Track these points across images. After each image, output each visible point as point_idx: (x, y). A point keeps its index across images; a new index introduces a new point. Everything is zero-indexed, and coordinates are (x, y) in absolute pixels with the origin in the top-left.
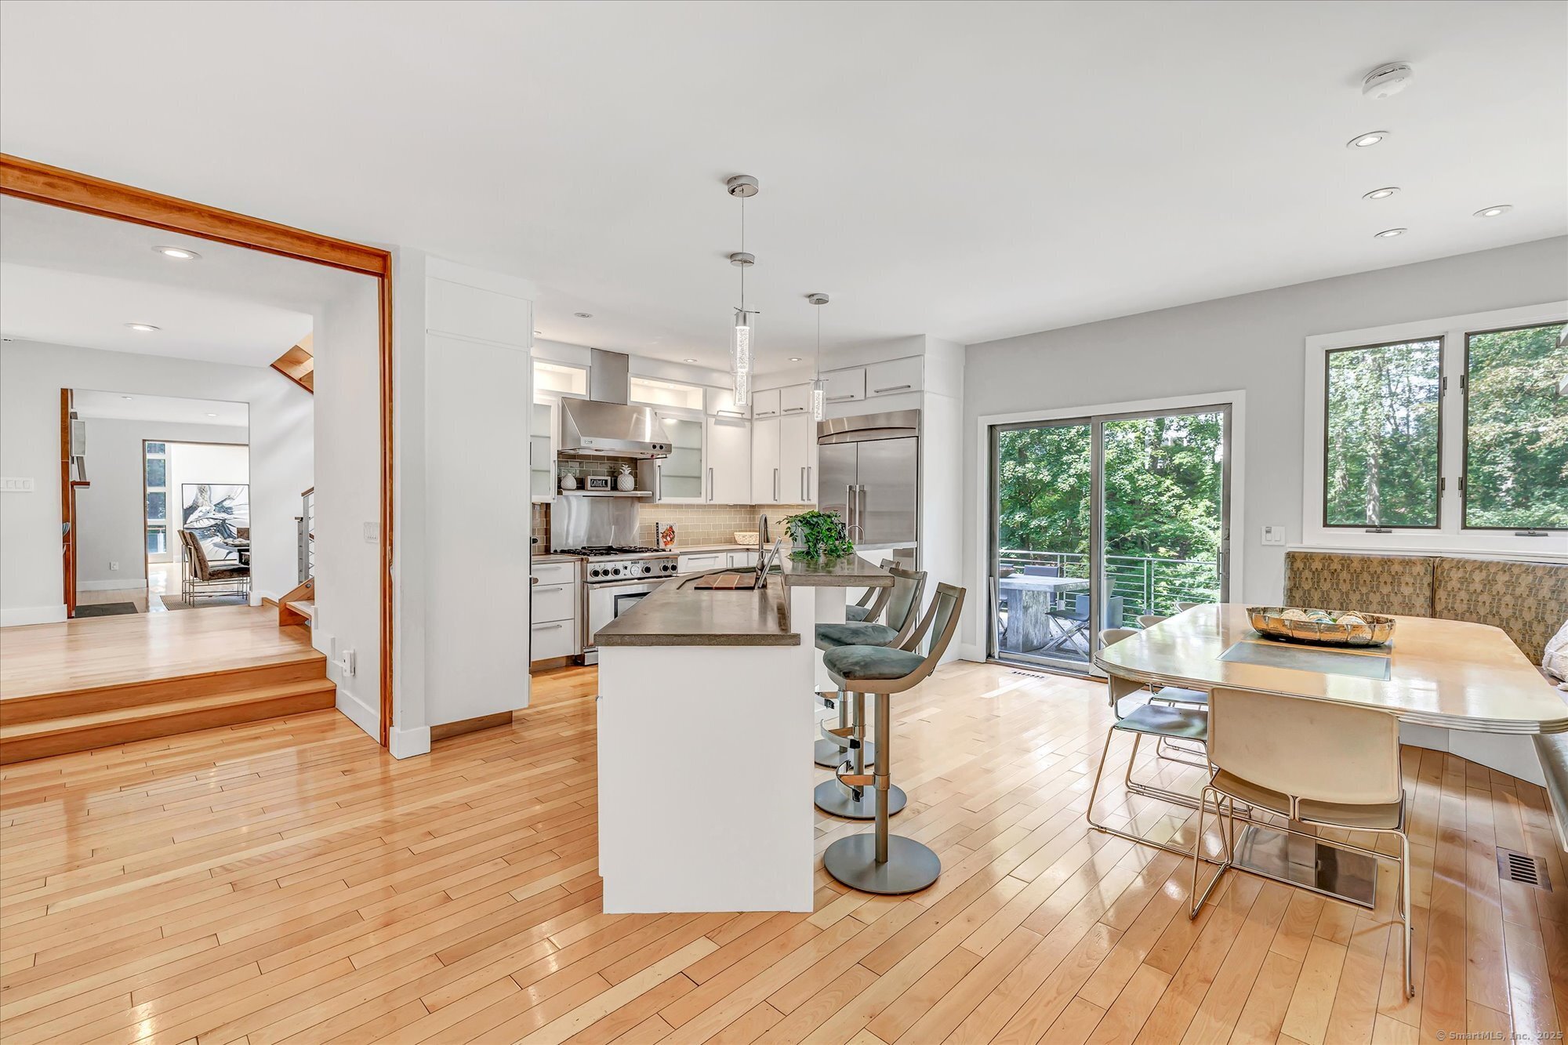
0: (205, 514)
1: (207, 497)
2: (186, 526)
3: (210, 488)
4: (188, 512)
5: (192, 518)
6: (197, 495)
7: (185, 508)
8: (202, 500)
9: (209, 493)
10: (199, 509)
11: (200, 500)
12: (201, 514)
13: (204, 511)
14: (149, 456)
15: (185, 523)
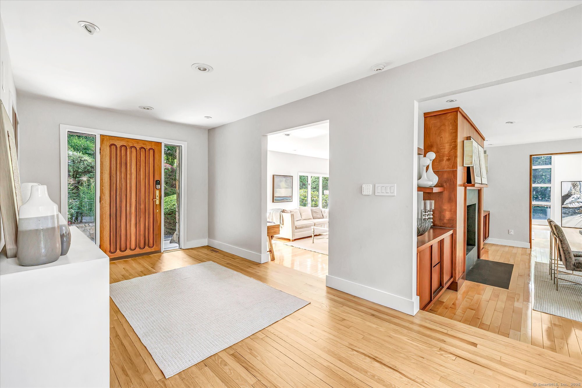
0: (576, 199)
1: (578, 189)
2: (563, 206)
3: (580, 183)
4: (565, 198)
5: (567, 201)
6: (571, 188)
7: (563, 195)
8: (574, 191)
9: (579, 186)
10: (572, 196)
11: (573, 191)
12: (573, 199)
13: (575, 198)
14: (534, 167)
15: (563, 204)
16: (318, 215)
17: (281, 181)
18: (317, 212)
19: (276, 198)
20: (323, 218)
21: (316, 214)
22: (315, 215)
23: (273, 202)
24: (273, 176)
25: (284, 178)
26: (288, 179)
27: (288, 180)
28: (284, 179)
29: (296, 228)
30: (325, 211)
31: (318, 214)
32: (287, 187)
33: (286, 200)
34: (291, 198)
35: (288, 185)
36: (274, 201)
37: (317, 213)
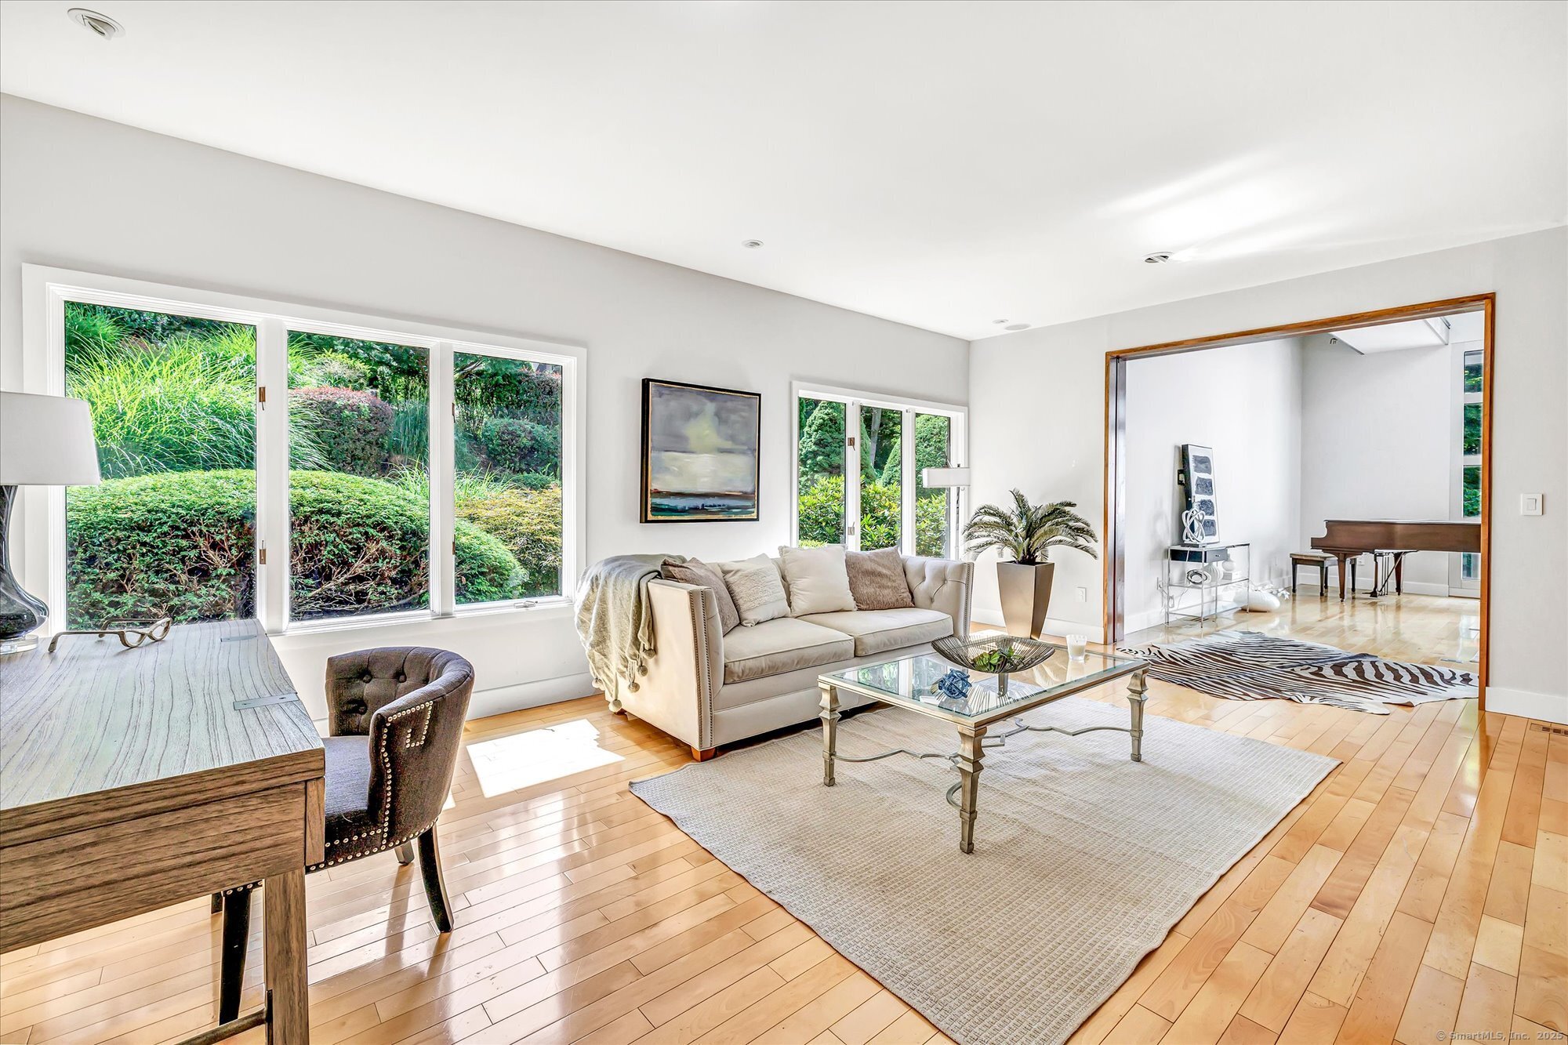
16: (886, 592)
17: (690, 416)
18: (880, 575)
19: (658, 501)
20: (913, 603)
21: (872, 582)
22: (867, 590)
23: (644, 519)
24: (646, 383)
25: (712, 400)
26: (730, 404)
27: (734, 411)
28: (710, 407)
29: (730, 676)
30: (923, 568)
31: (885, 582)
32: (728, 445)
33: (722, 511)
34: (749, 504)
35: (732, 438)
36: (650, 517)
37: (878, 579)
